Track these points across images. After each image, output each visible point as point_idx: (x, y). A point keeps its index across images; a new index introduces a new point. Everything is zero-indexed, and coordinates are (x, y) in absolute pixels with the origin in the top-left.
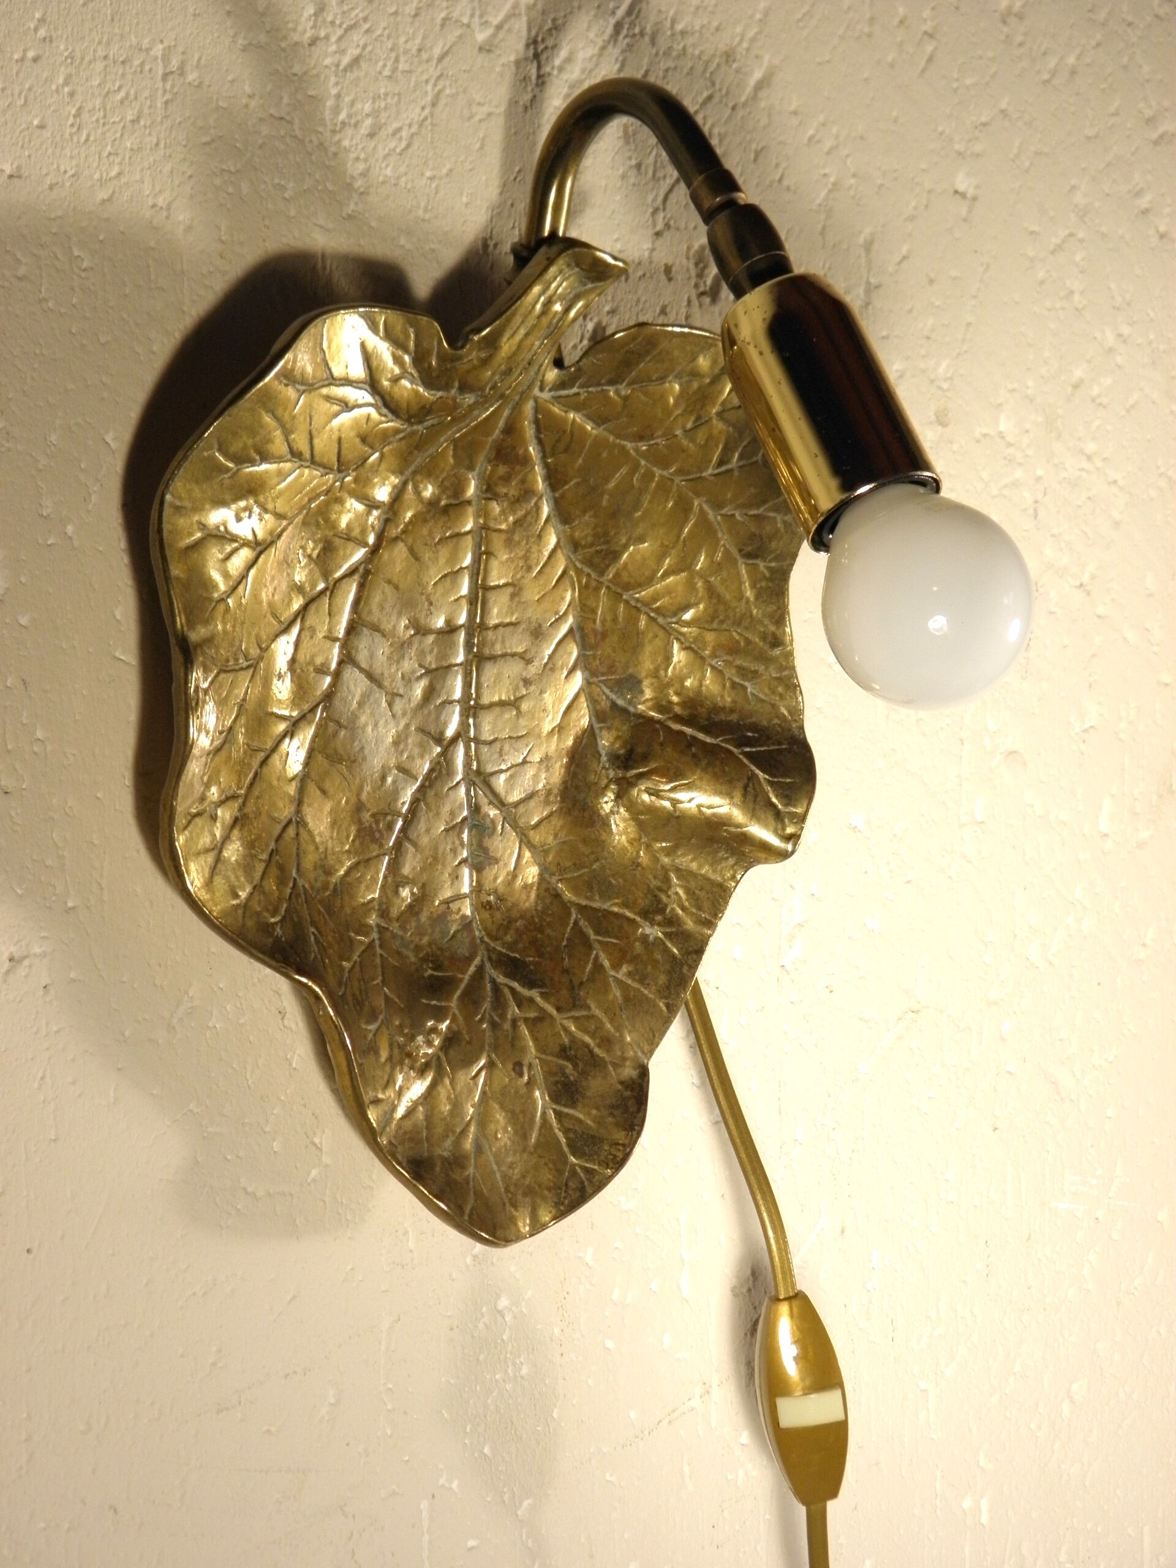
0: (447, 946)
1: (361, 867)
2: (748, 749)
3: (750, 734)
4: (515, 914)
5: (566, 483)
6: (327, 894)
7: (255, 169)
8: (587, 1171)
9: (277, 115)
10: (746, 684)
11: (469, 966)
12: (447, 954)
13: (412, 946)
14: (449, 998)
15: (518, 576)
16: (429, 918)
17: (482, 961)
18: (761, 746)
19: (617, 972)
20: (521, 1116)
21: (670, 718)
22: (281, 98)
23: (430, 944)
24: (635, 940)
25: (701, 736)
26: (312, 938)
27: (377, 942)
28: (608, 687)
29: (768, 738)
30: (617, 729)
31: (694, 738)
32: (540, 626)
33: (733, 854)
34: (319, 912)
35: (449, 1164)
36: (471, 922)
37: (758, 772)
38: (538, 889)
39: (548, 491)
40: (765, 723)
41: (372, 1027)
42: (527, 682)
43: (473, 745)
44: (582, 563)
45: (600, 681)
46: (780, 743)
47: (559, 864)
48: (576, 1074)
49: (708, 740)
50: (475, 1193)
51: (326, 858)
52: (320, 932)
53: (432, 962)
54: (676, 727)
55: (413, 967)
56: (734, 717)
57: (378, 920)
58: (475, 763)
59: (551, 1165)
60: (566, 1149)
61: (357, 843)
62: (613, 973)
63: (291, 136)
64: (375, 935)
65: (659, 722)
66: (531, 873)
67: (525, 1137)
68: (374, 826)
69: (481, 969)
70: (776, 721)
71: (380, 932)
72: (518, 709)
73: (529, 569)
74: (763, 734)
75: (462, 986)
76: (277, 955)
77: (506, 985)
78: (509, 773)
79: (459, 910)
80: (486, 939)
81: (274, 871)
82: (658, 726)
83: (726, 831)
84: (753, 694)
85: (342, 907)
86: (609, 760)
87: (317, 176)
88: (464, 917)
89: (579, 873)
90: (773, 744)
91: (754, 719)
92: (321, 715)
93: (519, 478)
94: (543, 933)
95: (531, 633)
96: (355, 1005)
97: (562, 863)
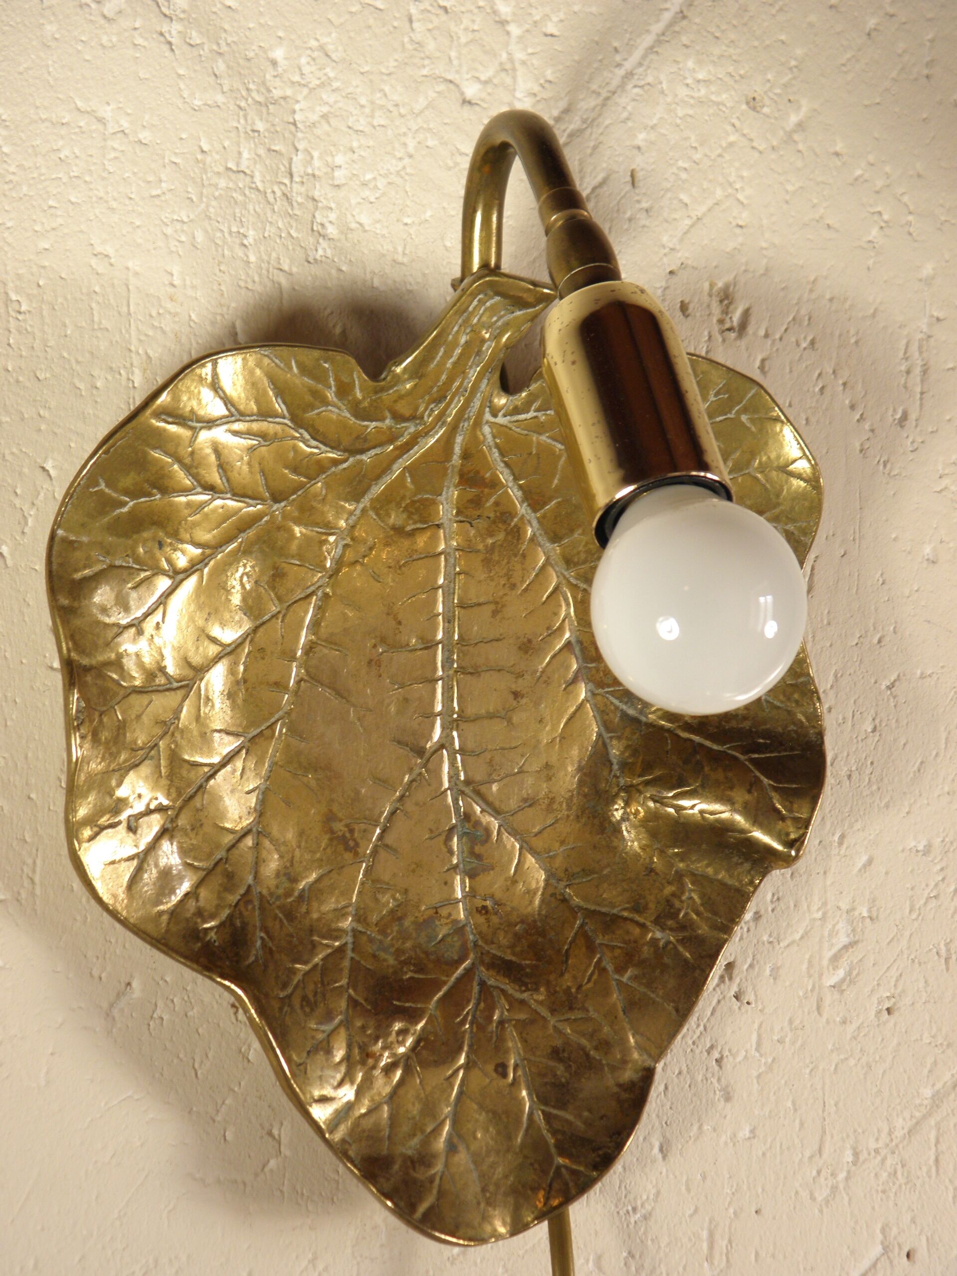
0: (433, 949)
1: (334, 875)
2: (756, 756)
3: (761, 741)
4: (514, 918)
5: (545, 504)
6: (290, 900)
7: (210, 218)
8: (573, 1172)
9: (235, 168)
11: (457, 969)
12: (432, 957)
13: (392, 950)
14: (428, 997)
15: (501, 593)
16: (414, 923)
17: (473, 964)
18: (771, 752)
19: (622, 976)
20: (503, 1116)
21: (679, 727)
22: (240, 153)
23: (414, 947)
24: (644, 944)
25: (708, 743)
26: (259, 943)
27: (350, 946)
28: (617, 698)
29: (781, 744)
30: (628, 739)
31: (701, 745)
32: (530, 641)
34: (276, 917)
35: (413, 1162)
36: (464, 926)
37: (762, 777)
38: (543, 894)
39: (529, 511)
40: (780, 730)
41: (328, 1028)
42: (516, 695)
43: (459, 757)
44: (576, 579)
45: (607, 692)
46: (792, 749)
47: (566, 870)
48: (567, 1075)
49: (715, 747)
50: (439, 1192)
51: (292, 865)
52: (270, 937)
53: (414, 965)
54: (685, 735)
55: (391, 970)
56: (746, 725)
57: (355, 925)
58: (462, 774)
59: (536, 1166)
60: (553, 1150)
61: (329, 851)
62: (616, 977)
63: (251, 188)
64: (350, 939)
65: (669, 731)
66: (538, 877)
67: (510, 1138)
68: (348, 835)
69: (469, 972)
70: (792, 727)
71: (354, 936)
72: (510, 721)
73: (513, 586)
74: (776, 740)
75: (445, 989)
76: (202, 960)
77: (498, 987)
78: (502, 783)
79: (450, 915)
80: (480, 943)
81: (217, 880)
82: (667, 735)
84: (768, 702)
85: (308, 912)
86: (619, 769)
87: (280, 225)
88: (456, 921)
89: (589, 878)
90: (785, 750)
91: (768, 726)
92: (281, 730)
93: (492, 500)
94: (544, 937)
95: (520, 648)
96: (302, 1007)
97: (570, 869)
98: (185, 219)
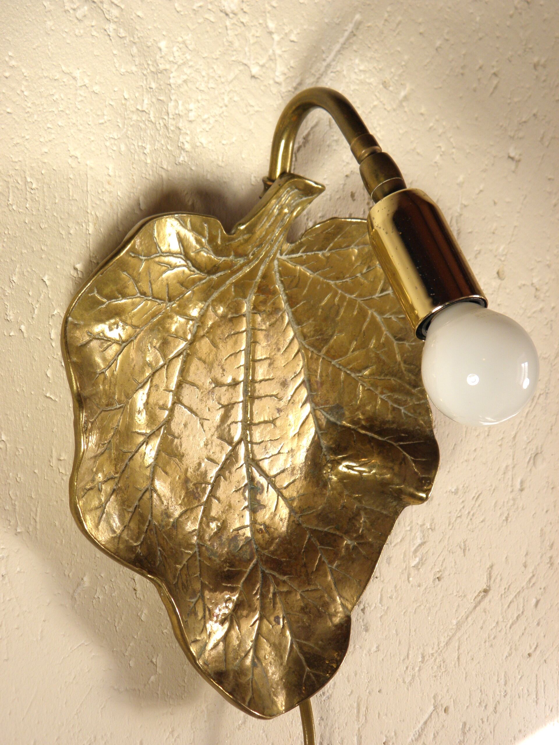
0: (237, 554)
1: (189, 512)
2: (402, 443)
3: (403, 435)
4: (276, 535)
5: (298, 304)
6: (168, 528)
7: (128, 138)
8: (316, 676)
9: (140, 109)
10: (401, 408)
11: (250, 564)
12: (237, 558)
13: (217, 554)
14: (238, 581)
15: (273, 354)
16: (227, 539)
17: (257, 561)
18: (409, 441)
19: (332, 565)
20: (279, 646)
21: (359, 427)
22: (143, 100)
23: (227, 553)
24: (343, 548)
25: (376, 436)
26: (159, 553)
27: (198, 553)
28: (325, 411)
29: (413, 437)
30: (331, 434)
31: (373, 438)
32: (286, 380)
33: (395, 500)
34: (164, 538)
35: (238, 674)
36: (251, 540)
37: (407, 455)
38: (288, 521)
39: (288, 308)
40: (412, 429)
41: (194, 600)
42: (279, 410)
43: (250, 445)
44: (309, 346)
45: (321, 408)
46: (419, 439)
47: (300, 507)
48: (309, 621)
49: (380, 439)
50: (252, 690)
51: (168, 508)
52: (163, 550)
53: (229, 563)
54: (363, 432)
55: (218, 566)
56: (394, 426)
57: (198, 541)
58: (251, 455)
59: (296, 673)
60: (304, 663)
61: (186, 500)
62: (330, 566)
63: (148, 121)
64: (196, 549)
65: (353, 429)
66: (284, 512)
67: (281, 657)
68: (195, 490)
69: (256, 566)
70: (418, 427)
71: (199, 548)
72: (275, 425)
73: (279, 350)
74: (410, 435)
75: (246, 575)
76: (137, 564)
77: (271, 574)
78: (270, 459)
79: (244, 534)
80: (259, 549)
81: (137, 517)
82: (353, 432)
83: (391, 488)
84: (405, 414)
85: (177, 535)
86: (326, 451)
87: (163, 142)
88: (247, 538)
89: (312, 511)
90: (416, 440)
91: (405, 427)
92: (164, 431)
93: (272, 301)
94: (291, 545)
95: (281, 384)
96: (183, 589)
97: (301, 507)
98: (116, 137)
